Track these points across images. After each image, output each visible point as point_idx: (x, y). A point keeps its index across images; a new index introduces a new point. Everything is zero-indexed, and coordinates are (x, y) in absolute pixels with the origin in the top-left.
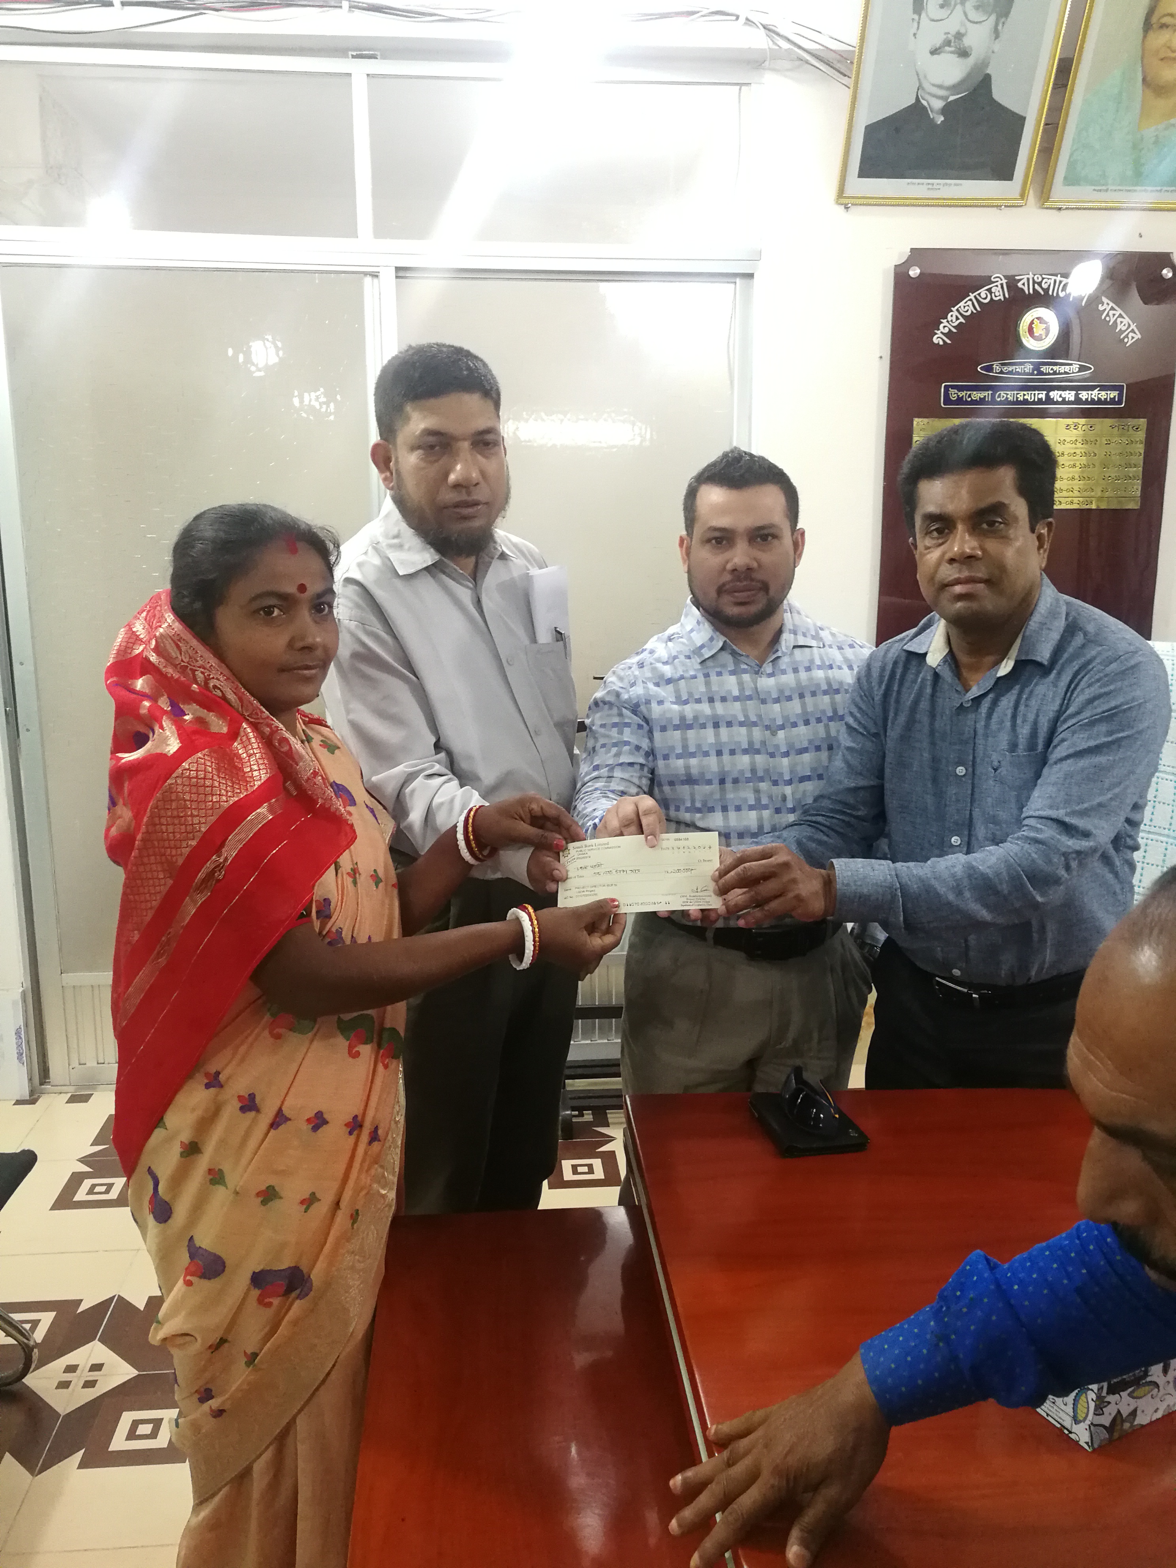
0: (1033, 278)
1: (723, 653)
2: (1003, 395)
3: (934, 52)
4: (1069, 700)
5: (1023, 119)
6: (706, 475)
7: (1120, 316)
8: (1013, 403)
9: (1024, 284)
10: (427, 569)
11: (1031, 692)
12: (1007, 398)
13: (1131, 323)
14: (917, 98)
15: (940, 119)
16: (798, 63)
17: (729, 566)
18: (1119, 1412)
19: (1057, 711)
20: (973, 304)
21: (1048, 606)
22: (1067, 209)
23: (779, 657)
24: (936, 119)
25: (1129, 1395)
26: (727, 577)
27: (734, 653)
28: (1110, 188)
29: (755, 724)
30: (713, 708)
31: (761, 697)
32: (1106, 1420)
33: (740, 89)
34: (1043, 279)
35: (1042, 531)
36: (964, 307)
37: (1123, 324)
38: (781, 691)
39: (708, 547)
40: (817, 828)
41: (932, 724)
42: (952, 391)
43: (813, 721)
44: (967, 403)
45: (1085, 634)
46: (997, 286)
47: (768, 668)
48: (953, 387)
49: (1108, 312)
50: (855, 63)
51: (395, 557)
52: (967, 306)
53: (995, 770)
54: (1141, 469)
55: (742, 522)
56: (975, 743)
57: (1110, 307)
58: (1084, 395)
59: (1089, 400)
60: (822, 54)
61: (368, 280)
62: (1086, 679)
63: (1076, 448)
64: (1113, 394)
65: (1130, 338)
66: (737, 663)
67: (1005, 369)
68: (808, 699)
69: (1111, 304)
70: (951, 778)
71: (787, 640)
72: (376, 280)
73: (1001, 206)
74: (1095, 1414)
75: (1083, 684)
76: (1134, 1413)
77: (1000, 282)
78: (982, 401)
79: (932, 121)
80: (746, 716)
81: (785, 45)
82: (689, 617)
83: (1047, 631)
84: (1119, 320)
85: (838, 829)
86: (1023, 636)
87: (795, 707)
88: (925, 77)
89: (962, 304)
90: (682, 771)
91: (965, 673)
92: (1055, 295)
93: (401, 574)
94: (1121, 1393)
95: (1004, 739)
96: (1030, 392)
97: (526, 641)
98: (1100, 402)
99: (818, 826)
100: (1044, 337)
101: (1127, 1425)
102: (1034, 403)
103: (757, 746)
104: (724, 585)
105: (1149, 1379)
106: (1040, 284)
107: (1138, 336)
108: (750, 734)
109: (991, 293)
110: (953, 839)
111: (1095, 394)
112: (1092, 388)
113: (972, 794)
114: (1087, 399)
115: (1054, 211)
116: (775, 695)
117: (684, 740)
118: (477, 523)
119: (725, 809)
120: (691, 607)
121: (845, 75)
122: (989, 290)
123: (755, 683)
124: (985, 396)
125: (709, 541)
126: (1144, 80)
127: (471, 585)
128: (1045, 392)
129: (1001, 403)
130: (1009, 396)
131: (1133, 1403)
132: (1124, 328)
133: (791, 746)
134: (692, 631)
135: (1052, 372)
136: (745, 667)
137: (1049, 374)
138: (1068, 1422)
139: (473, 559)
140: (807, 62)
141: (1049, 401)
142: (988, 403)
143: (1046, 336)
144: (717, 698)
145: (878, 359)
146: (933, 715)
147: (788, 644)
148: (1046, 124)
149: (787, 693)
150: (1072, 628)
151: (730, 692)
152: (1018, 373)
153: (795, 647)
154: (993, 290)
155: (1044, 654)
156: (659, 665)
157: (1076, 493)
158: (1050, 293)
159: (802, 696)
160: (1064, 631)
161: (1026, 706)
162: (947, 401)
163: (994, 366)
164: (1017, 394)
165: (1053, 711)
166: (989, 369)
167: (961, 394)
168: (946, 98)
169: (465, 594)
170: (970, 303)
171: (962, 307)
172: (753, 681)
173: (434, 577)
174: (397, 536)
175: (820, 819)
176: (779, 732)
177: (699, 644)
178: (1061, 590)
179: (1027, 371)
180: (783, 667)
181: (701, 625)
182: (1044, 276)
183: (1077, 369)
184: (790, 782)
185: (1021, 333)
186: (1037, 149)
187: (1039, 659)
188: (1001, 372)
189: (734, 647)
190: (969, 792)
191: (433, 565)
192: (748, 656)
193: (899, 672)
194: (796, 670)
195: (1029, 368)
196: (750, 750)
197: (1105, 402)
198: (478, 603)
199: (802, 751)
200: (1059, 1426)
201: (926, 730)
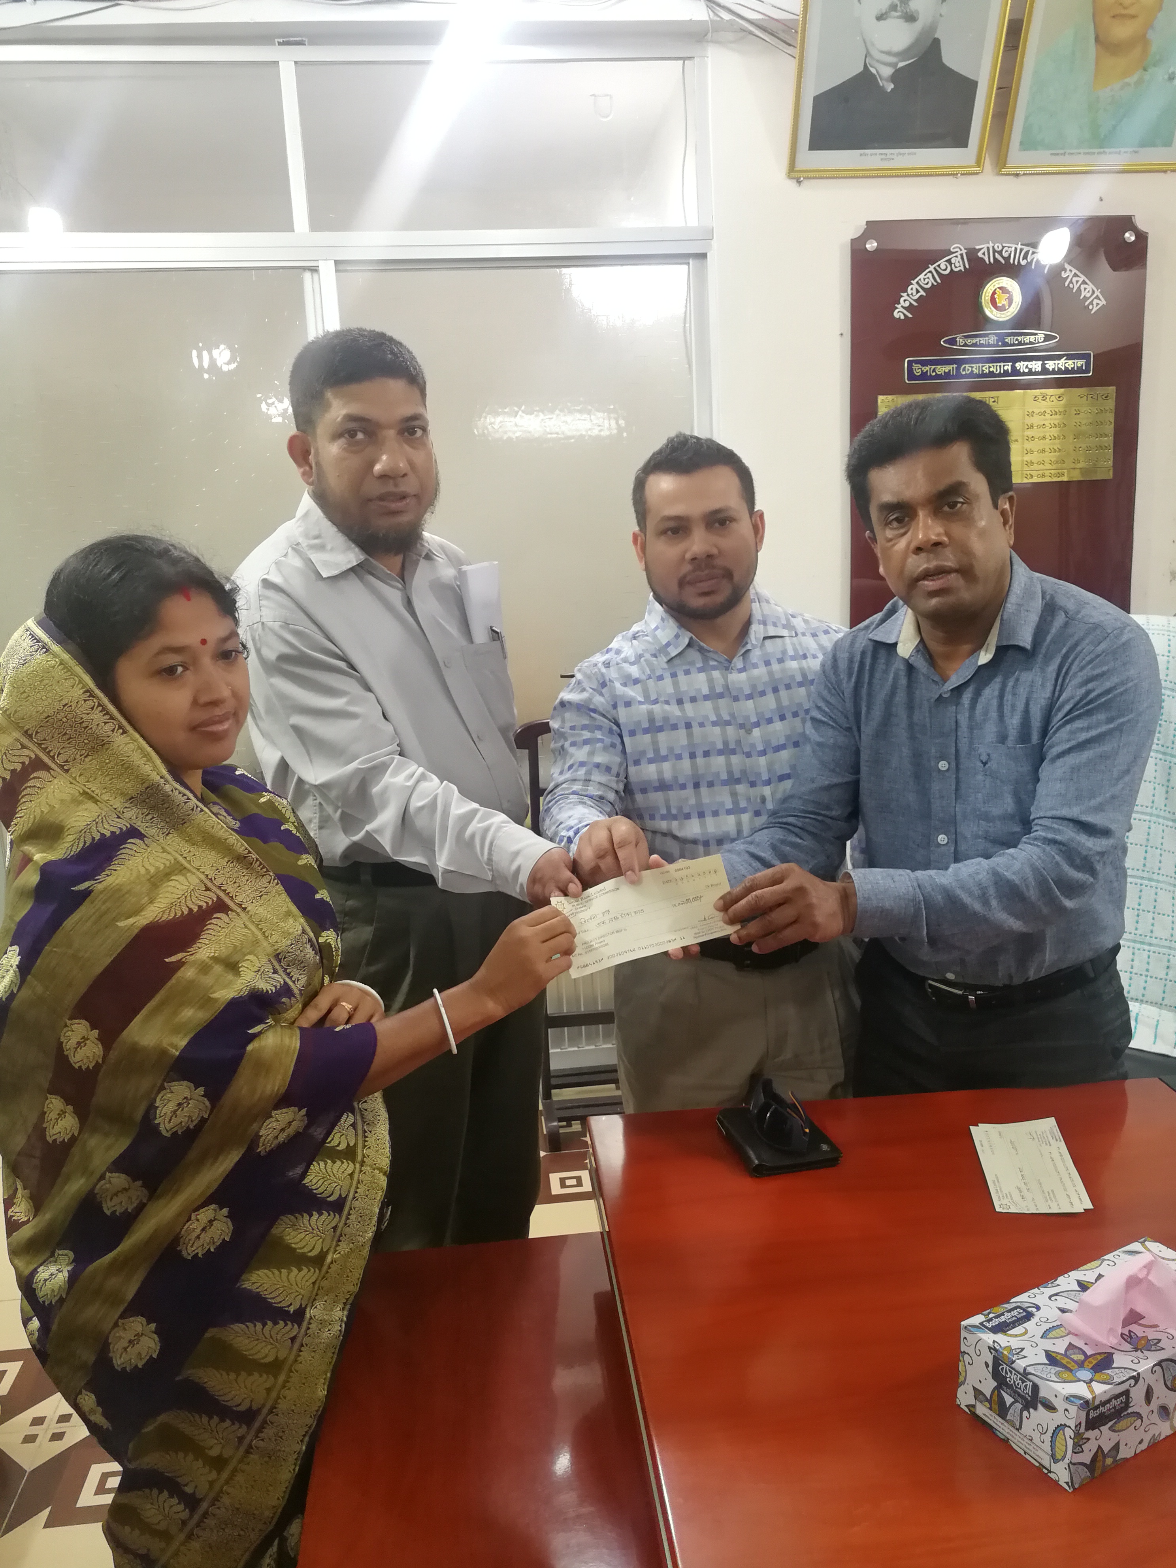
0: (993, 247)
1: (690, 650)
2: (967, 369)
3: (880, 18)
4: (1062, 685)
5: (973, 85)
6: (652, 463)
7: (1084, 282)
8: (979, 376)
9: (984, 254)
10: (352, 570)
11: (1017, 680)
12: (972, 371)
13: (1095, 290)
14: (865, 65)
15: (890, 87)
16: (742, 34)
17: (688, 556)
18: (1099, 1446)
19: (1049, 698)
20: (933, 276)
21: (1023, 585)
22: (1024, 174)
23: (748, 651)
24: (886, 86)
25: (1109, 1429)
26: (687, 568)
27: (701, 650)
28: (1068, 151)
29: (728, 723)
30: (683, 710)
31: (732, 694)
32: (1086, 1457)
33: (684, 63)
34: (1003, 247)
35: (1005, 507)
36: (924, 279)
37: (1087, 291)
38: (754, 687)
39: (663, 537)
40: (789, 830)
41: (910, 716)
42: (916, 366)
43: (789, 715)
44: (931, 378)
45: (1066, 613)
46: (956, 256)
47: (738, 662)
48: (917, 362)
49: (1072, 279)
50: (800, 32)
51: (316, 557)
52: (926, 279)
53: (985, 764)
54: (1111, 438)
55: (695, 508)
56: (957, 736)
57: (1073, 273)
58: (1050, 365)
59: (1056, 369)
60: (765, 24)
61: (307, 275)
62: (1076, 663)
63: (1046, 420)
64: (1080, 363)
65: (1095, 305)
66: (705, 659)
67: (969, 341)
68: (783, 693)
69: (1074, 271)
70: (934, 774)
71: (756, 631)
72: (315, 276)
73: (957, 174)
74: (1073, 1452)
75: (1074, 668)
76: (1116, 1447)
77: (960, 252)
78: (947, 375)
79: (882, 89)
80: (718, 715)
81: (726, 16)
82: (653, 614)
83: (1026, 613)
84: (1083, 287)
85: (811, 829)
86: (1002, 619)
87: (769, 702)
88: (873, 45)
89: (922, 276)
90: (655, 777)
91: (940, 662)
92: (1016, 263)
93: (324, 576)
94: (1101, 1428)
95: (990, 730)
96: (995, 364)
97: (463, 642)
98: (1067, 371)
99: (790, 827)
100: (1007, 307)
101: (1109, 1461)
102: (1000, 375)
103: (732, 746)
104: (685, 576)
105: (1130, 1410)
106: (1000, 253)
107: (1103, 302)
108: (724, 733)
109: (951, 264)
110: (940, 837)
111: (1062, 363)
112: (1059, 357)
113: (957, 790)
114: (1054, 369)
115: (1011, 177)
116: (747, 691)
117: (655, 743)
118: (405, 519)
119: (701, 815)
120: (654, 604)
121: (790, 45)
122: (949, 261)
123: (726, 679)
124: (950, 371)
125: (664, 532)
126: (1097, 39)
127: (400, 586)
128: (1010, 364)
129: (966, 376)
130: (974, 369)
131: (1115, 1437)
132: (1088, 295)
133: (767, 743)
134: (657, 628)
135: (1017, 342)
136: (715, 663)
137: (1014, 345)
138: (1046, 1461)
139: (399, 559)
140: (751, 33)
141: (1015, 372)
142: (953, 377)
143: (1009, 306)
144: (686, 699)
145: (839, 337)
146: (910, 707)
147: (757, 636)
148: (999, 88)
149: (760, 689)
150: (1050, 608)
151: (699, 690)
152: (982, 345)
153: (765, 638)
154: (953, 261)
155: (1025, 639)
156: (625, 665)
157: (1048, 466)
158: (1012, 261)
159: (775, 690)
160: (1043, 612)
161: (1014, 694)
162: (912, 376)
163: (958, 339)
164: (983, 366)
165: (1045, 698)
166: (953, 342)
167: (926, 369)
168: (894, 65)
169: (394, 595)
170: (930, 275)
171: (922, 280)
172: (723, 678)
173: (361, 579)
174: (317, 537)
175: (791, 820)
176: (754, 730)
177: (664, 643)
178: (1033, 567)
179: (991, 342)
180: (754, 661)
181: (666, 621)
182: (1004, 245)
183: (1043, 339)
184: (768, 782)
185: (983, 304)
186: (991, 114)
187: (1021, 644)
188: (965, 345)
189: (702, 644)
190: (954, 787)
191: (358, 565)
192: (716, 653)
193: (868, 661)
194: (767, 663)
195: (992, 340)
196: (727, 751)
197: (1072, 371)
198: (409, 604)
199: (778, 748)
200: (1037, 1464)
201: (904, 724)
